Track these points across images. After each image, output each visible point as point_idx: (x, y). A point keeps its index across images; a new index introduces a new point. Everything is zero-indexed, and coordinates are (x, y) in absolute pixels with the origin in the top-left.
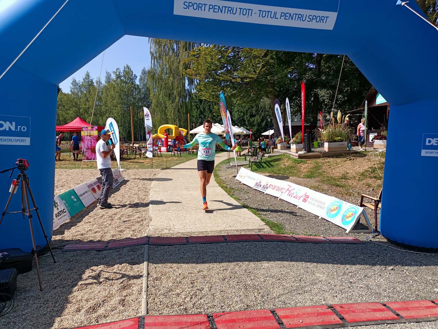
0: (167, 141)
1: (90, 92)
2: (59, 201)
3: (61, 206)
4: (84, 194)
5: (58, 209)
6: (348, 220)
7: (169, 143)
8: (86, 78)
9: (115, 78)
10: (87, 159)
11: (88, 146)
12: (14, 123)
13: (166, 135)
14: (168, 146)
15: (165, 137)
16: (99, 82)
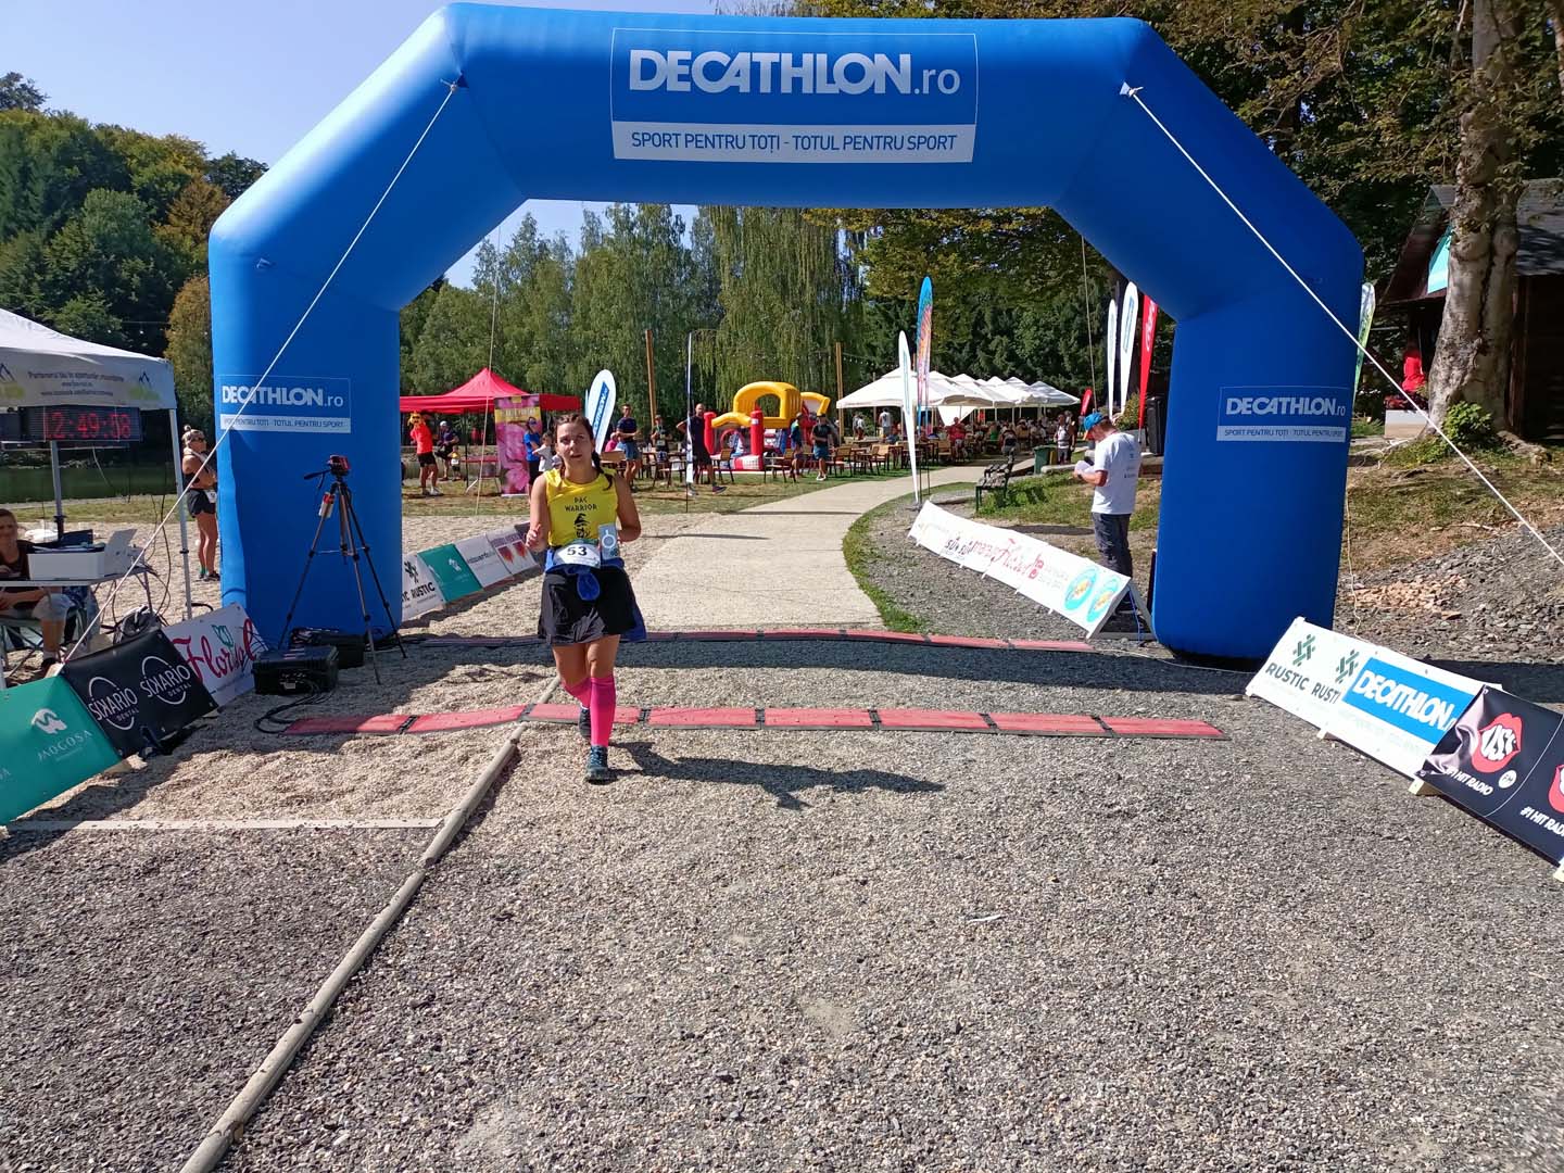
0: (761, 436)
1: (534, 282)
2: (420, 564)
3: (424, 578)
4: (481, 558)
5: (416, 581)
6: (1099, 609)
7: (768, 442)
8: (522, 236)
9: (613, 231)
10: (514, 491)
11: (514, 454)
12: (320, 391)
13: (756, 417)
14: (765, 450)
15: (754, 421)
16: (563, 248)
